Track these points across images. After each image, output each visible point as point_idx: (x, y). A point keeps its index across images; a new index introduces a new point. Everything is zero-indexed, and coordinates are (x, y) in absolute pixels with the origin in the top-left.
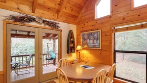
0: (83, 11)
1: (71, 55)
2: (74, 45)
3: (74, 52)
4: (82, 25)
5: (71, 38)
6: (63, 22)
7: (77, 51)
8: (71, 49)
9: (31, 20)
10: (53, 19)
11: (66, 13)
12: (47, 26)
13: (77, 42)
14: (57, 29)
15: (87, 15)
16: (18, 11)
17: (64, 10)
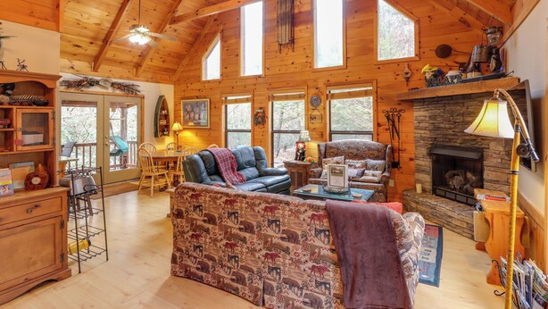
0: (185, 62)
1: (163, 141)
2: (168, 122)
3: (168, 135)
4: (184, 87)
5: (163, 109)
6: (147, 81)
7: (175, 132)
8: (161, 130)
9: (92, 83)
10: (128, 78)
11: (154, 66)
12: (118, 92)
13: (175, 117)
14: (136, 94)
15: (192, 71)
16: (71, 70)
17: (149, 62)
